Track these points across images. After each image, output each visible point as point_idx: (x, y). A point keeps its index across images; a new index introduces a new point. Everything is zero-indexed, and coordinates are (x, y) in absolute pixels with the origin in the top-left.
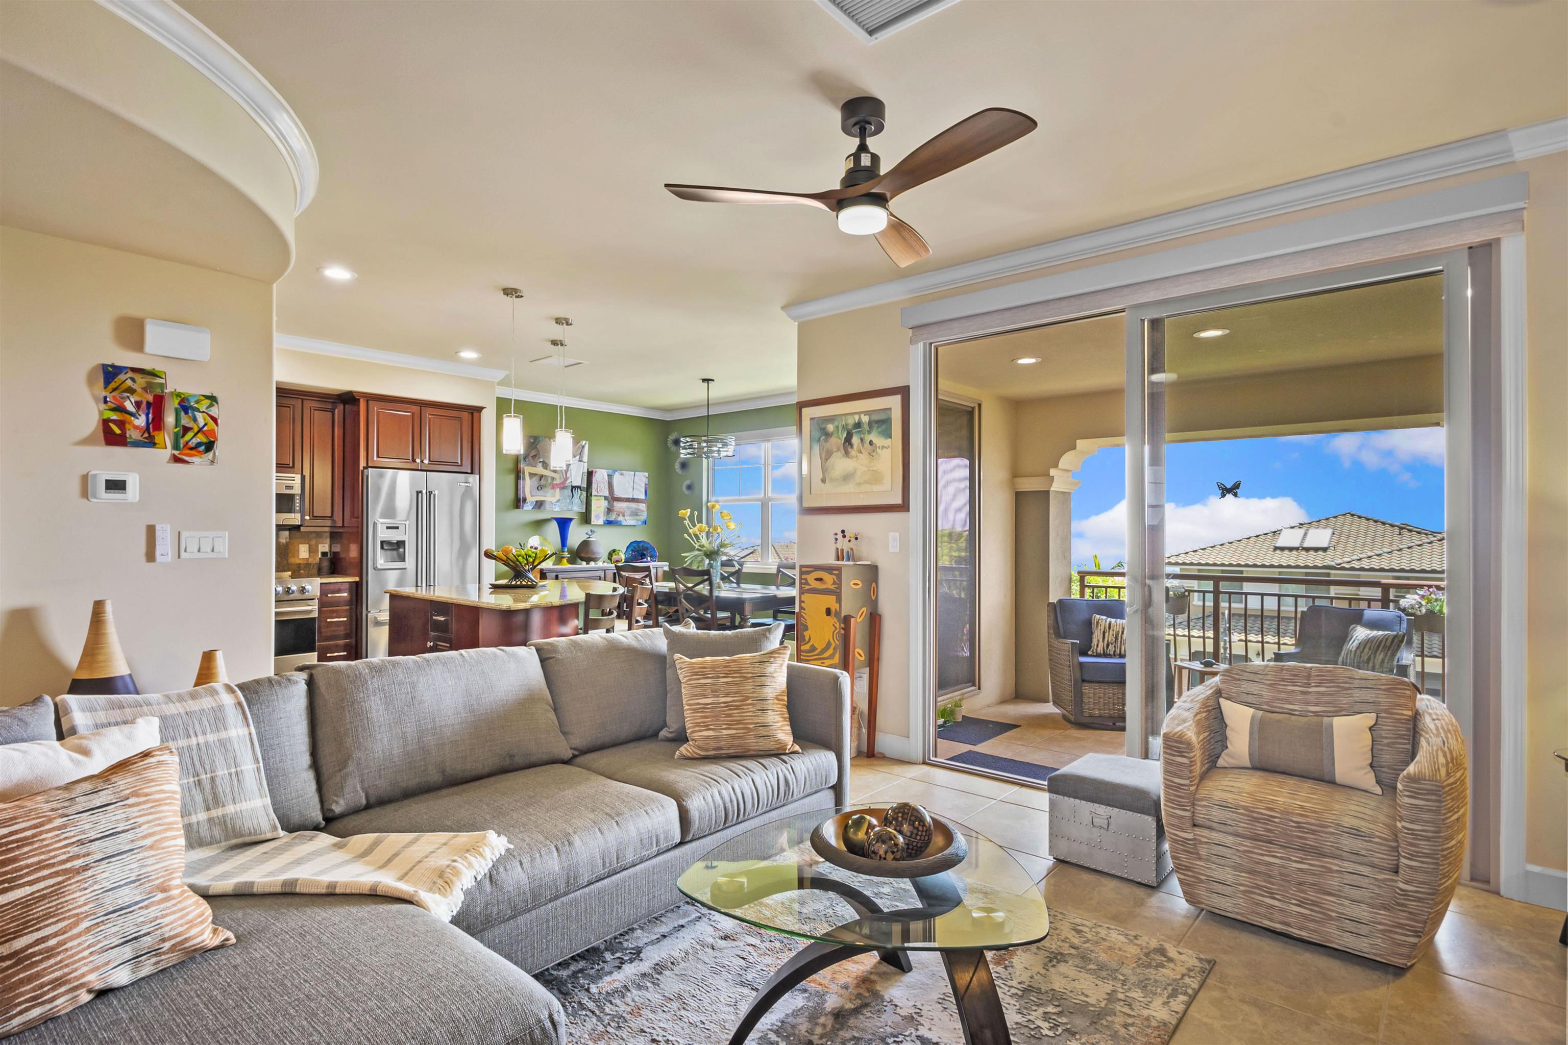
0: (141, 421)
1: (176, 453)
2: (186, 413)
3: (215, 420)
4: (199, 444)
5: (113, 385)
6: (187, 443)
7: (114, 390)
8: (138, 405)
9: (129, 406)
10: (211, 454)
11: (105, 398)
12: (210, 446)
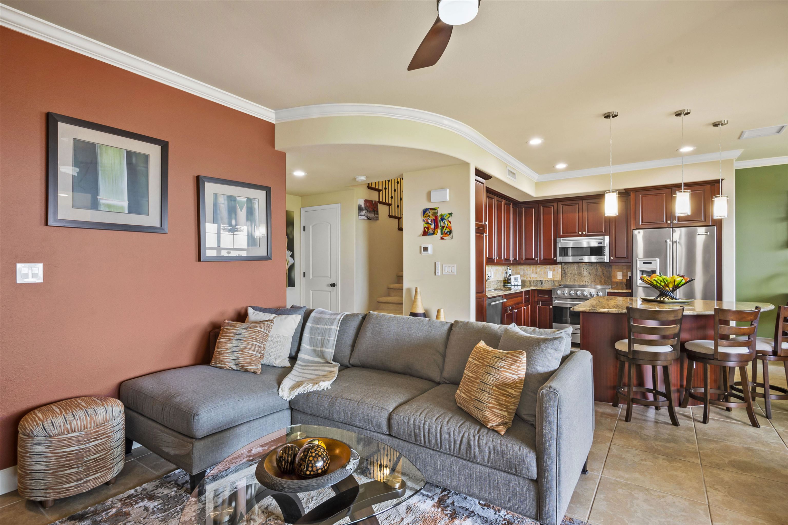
0: (433, 226)
1: (442, 236)
2: (442, 221)
3: (450, 222)
4: (447, 232)
5: (425, 215)
6: (444, 232)
7: (425, 217)
8: (431, 221)
9: (430, 222)
10: (451, 235)
11: (424, 220)
12: (450, 232)
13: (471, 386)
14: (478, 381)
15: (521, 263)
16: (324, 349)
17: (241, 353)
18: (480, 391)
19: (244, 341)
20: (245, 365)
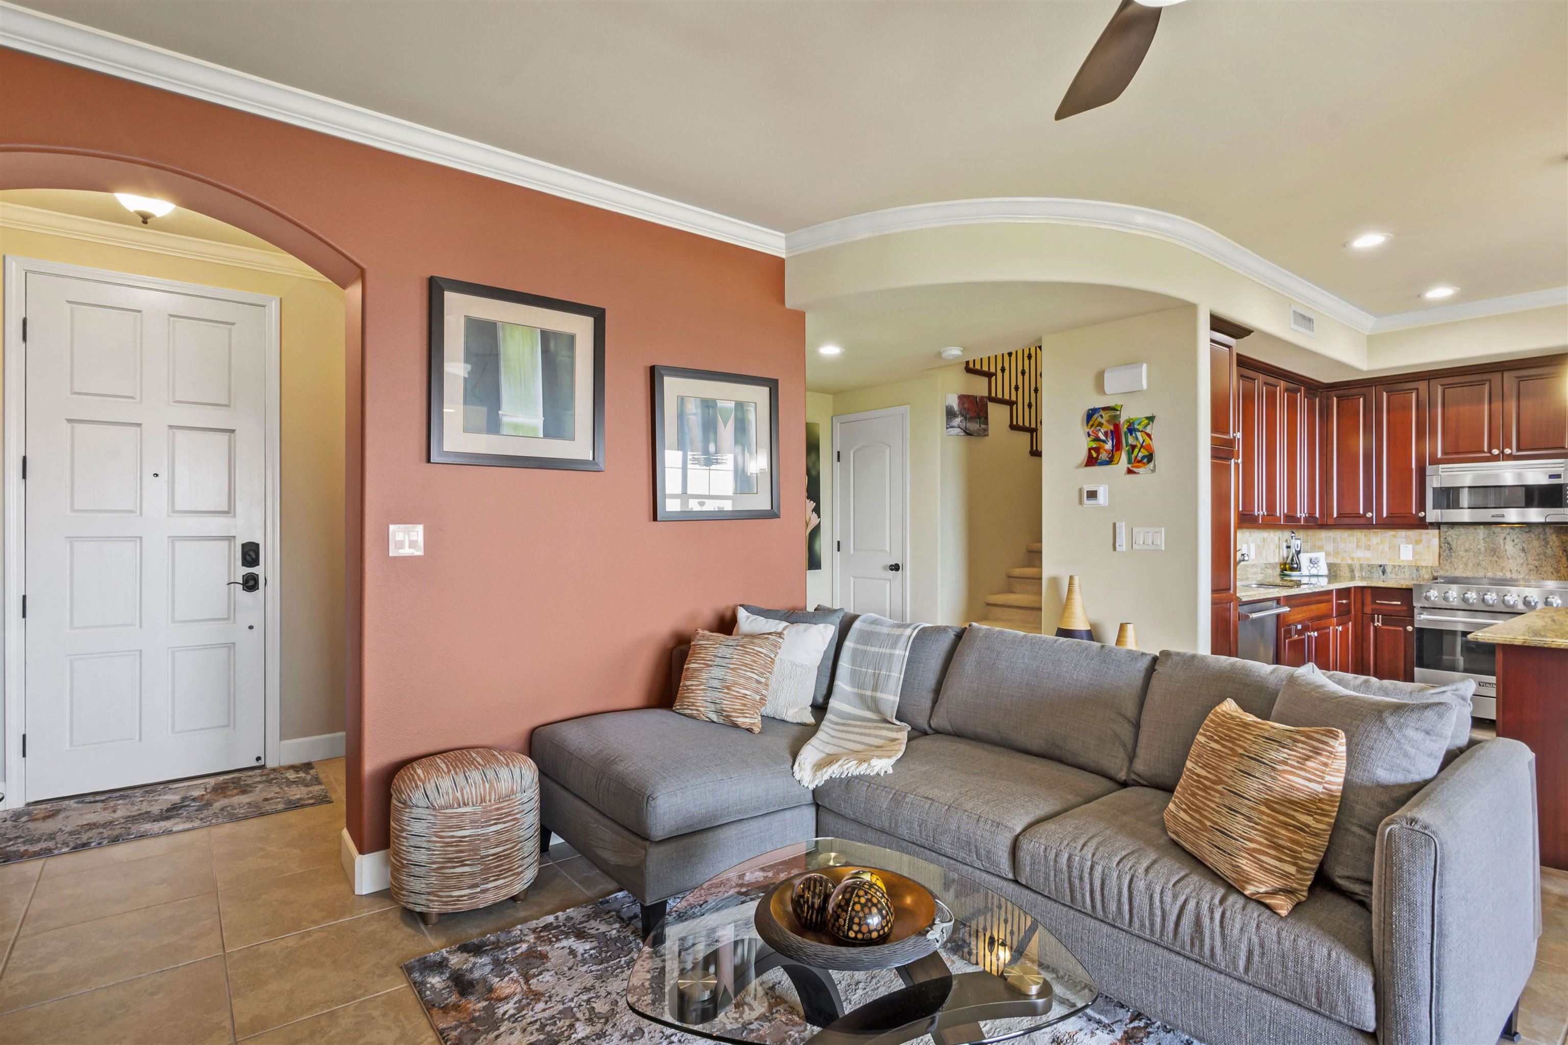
0: (1109, 446)
1: (1130, 466)
2: (1131, 434)
3: (1149, 436)
4: (1143, 457)
5: (1091, 423)
6: (1136, 457)
7: (1092, 426)
8: (1106, 434)
9: (1102, 437)
10: (1151, 465)
11: (1088, 433)
12: (1150, 458)
13: (1203, 797)
14: (1220, 788)
15: (1327, 525)
16: (879, 695)
17: (726, 691)
18: (1224, 811)
19: (732, 669)
20: (733, 714)
